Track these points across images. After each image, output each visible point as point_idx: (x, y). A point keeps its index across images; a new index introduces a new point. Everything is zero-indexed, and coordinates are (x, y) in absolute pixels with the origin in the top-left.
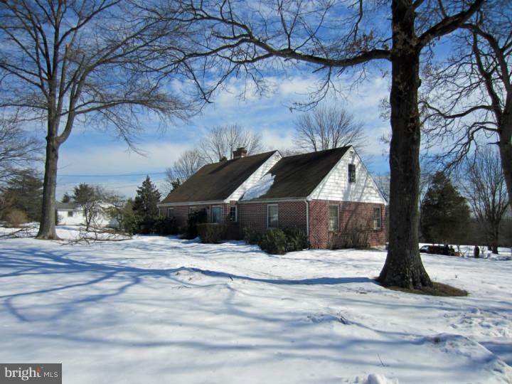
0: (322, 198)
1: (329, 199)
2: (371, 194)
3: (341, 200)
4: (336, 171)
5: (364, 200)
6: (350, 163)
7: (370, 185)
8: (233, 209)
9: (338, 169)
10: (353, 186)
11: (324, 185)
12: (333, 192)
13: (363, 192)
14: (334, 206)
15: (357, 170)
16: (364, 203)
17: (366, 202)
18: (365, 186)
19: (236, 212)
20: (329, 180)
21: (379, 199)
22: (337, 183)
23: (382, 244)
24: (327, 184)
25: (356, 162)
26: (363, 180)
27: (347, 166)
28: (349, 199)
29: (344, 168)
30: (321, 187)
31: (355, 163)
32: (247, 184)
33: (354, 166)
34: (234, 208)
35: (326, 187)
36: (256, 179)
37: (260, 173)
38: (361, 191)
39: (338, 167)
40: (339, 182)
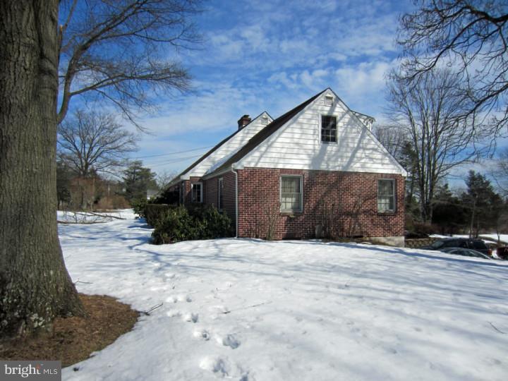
0: (266, 166)
1: (280, 166)
2: (371, 159)
3: (306, 168)
4: (294, 125)
5: (356, 167)
6: (326, 113)
7: (369, 146)
8: (197, 187)
9: (301, 124)
10: (331, 148)
11: (269, 146)
12: (288, 156)
13: (353, 156)
14: (291, 177)
15: (340, 124)
16: (356, 173)
17: (361, 170)
18: (358, 148)
19: (201, 190)
20: (280, 140)
21: (392, 166)
22: (297, 144)
23: (396, 234)
24: (276, 145)
25: (338, 112)
26: (353, 139)
27: (320, 119)
28: (323, 167)
29: (313, 122)
30: (263, 149)
31: (335, 114)
32: (217, 156)
33: (335, 118)
34: (199, 186)
35: (273, 150)
36: (230, 149)
37: (238, 142)
38: (350, 155)
39: (300, 120)
40: (301, 141)
